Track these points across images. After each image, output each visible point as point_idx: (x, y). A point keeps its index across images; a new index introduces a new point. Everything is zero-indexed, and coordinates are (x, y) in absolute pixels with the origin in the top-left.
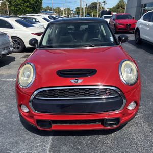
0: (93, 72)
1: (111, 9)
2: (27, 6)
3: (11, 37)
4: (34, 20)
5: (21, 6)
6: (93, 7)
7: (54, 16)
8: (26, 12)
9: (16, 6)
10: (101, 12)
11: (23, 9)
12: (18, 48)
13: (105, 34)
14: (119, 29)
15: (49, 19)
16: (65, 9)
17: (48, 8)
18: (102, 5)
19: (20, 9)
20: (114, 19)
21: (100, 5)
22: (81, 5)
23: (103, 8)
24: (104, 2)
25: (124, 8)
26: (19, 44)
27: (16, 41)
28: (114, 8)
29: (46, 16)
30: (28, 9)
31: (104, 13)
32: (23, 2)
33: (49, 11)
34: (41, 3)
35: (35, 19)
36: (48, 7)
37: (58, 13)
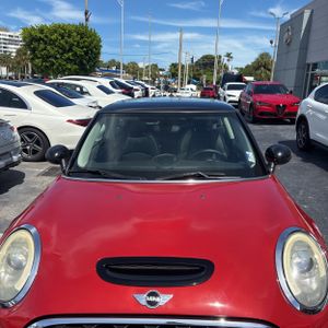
0: (202, 269)
1: (241, 69)
2: (69, 59)
3: (19, 129)
4: (78, 89)
5: (56, 58)
6: (205, 65)
7: (123, 81)
8: (64, 71)
9: (45, 58)
10: (222, 74)
11: (60, 65)
12: (35, 152)
13: (232, 136)
14: (262, 114)
15: (110, 88)
16: (147, 67)
17: (113, 63)
18: (225, 60)
19: (53, 64)
20: (250, 93)
21: (219, 62)
22: (180, 60)
23: (227, 68)
24: (228, 55)
25: (270, 70)
26: (38, 143)
27: (31, 136)
28: (247, 67)
29: (106, 82)
30: (69, 66)
31: (228, 77)
32: (60, 51)
33: (114, 69)
34: (99, 53)
35: (81, 88)
36: (114, 61)
37: (133, 73)
